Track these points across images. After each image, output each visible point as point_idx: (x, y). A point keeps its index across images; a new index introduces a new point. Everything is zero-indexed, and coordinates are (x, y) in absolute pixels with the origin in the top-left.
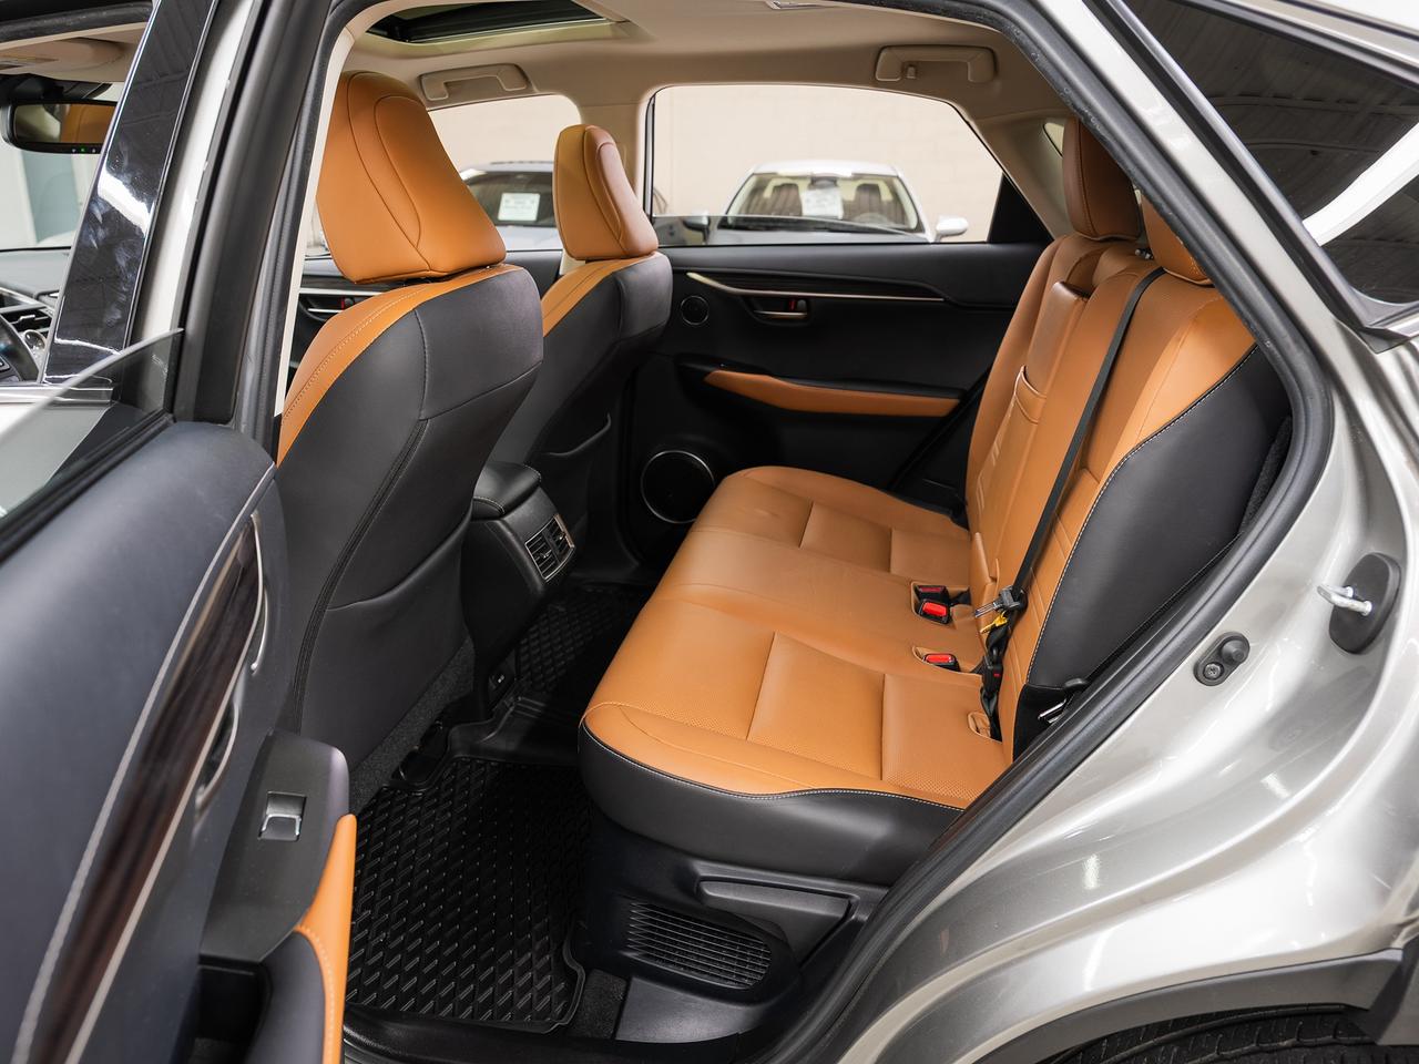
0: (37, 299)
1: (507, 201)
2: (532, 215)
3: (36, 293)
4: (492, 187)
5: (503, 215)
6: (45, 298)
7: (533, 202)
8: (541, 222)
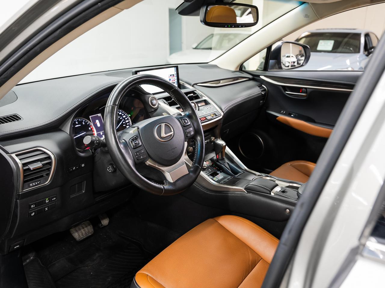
0: (193, 86)
1: (321, 43)
2: (330, 48)
3: (192, 84)
4: (314, 38)
5: (319, 48)
6: (195, 86)
7: (331, 43)
8: (334, 51)
